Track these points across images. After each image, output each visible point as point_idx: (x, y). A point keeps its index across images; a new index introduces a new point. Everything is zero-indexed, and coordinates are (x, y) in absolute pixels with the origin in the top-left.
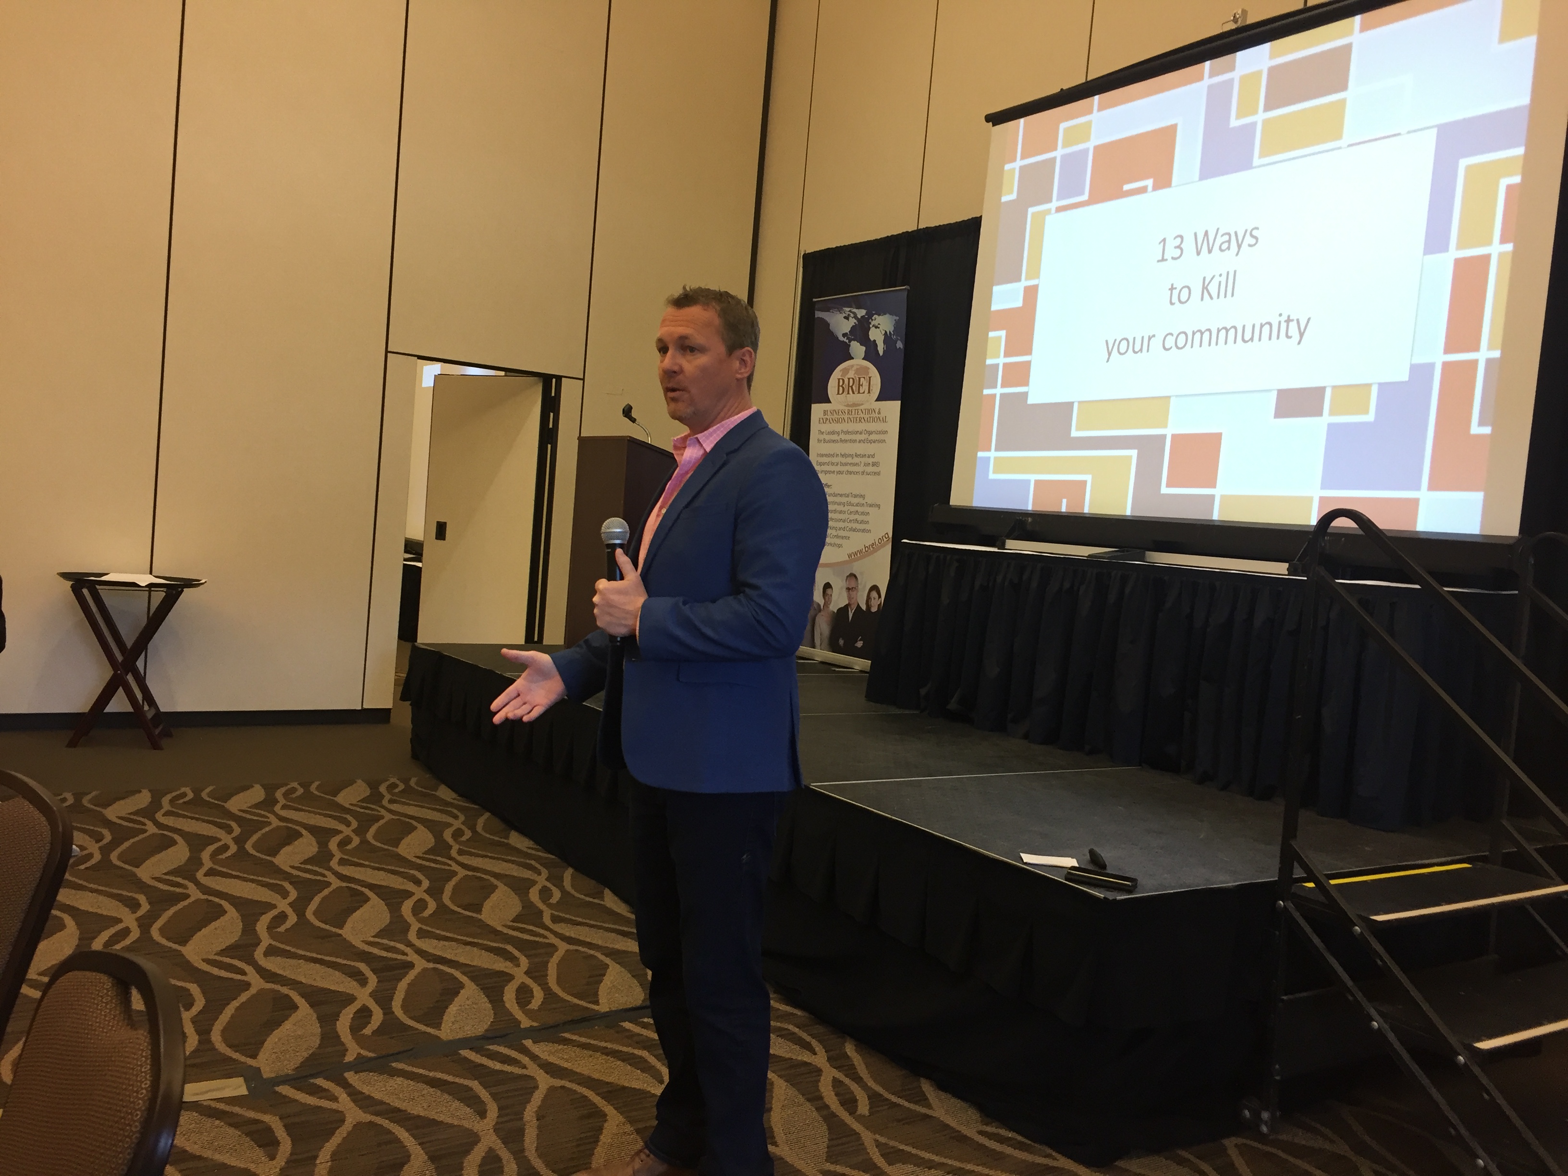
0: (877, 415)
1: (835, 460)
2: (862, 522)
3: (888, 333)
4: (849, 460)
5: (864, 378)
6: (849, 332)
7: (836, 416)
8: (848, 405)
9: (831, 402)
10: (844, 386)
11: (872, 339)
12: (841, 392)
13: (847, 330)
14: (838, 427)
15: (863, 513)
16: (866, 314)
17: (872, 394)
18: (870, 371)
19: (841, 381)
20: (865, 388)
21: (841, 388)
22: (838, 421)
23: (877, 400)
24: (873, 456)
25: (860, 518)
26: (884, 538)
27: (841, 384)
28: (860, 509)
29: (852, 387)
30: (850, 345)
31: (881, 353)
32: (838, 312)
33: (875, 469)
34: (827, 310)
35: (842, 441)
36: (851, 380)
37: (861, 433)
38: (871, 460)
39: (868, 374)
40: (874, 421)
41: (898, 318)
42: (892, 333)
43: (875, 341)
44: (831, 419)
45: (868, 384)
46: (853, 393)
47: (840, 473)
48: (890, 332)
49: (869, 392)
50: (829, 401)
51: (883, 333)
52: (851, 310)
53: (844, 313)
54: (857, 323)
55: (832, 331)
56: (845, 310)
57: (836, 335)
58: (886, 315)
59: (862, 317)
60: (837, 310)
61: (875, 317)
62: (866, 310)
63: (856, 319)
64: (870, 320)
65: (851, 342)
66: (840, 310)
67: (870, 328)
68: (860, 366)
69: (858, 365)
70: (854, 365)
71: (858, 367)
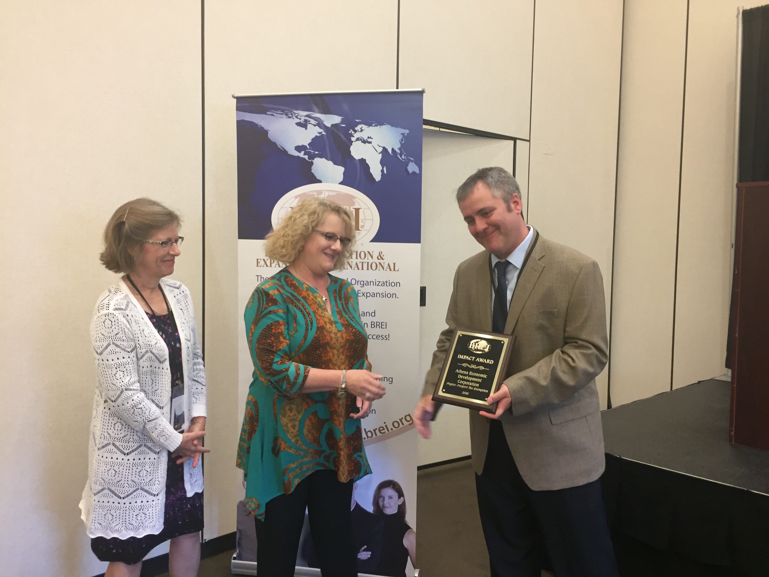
0: (378, 261)
6: (309, 145)
11: (357, 158)
13: (306, 141)
16: (342, 122)
17: (363, 232)
18: (357, 201)
23: (373, 241)
24: (373, 314)
26: (404, 420)
30: (312, 163)
31: (377, 177)
32: (284, 115)
33: (377, 331)
34: (263, 111)
38: (368, 320)
39: (353, 204)
40: (370, 267)
41: (407, 131)
42: (398, 151)
43: (363, 160)
48: (393, 149)
49: (357, 229)
51: (381, 149)
52: (309, 114)
53: (297, 117)
54: (324, 133)
55: (273, 141)
56: (298, 114)
57: (281, 147)
58: (384, 126)
59: (334, 126)
60: (282, 113)
61: (362, 127)
62: (340, 116)
63: (320, 128)
64: (351, 130)
65: (313, 160)
66: (287, 112)
67: (353, 142)
68: (336, 193)
69: (332, 191)
70: (323, 190)
71: (332, 194)
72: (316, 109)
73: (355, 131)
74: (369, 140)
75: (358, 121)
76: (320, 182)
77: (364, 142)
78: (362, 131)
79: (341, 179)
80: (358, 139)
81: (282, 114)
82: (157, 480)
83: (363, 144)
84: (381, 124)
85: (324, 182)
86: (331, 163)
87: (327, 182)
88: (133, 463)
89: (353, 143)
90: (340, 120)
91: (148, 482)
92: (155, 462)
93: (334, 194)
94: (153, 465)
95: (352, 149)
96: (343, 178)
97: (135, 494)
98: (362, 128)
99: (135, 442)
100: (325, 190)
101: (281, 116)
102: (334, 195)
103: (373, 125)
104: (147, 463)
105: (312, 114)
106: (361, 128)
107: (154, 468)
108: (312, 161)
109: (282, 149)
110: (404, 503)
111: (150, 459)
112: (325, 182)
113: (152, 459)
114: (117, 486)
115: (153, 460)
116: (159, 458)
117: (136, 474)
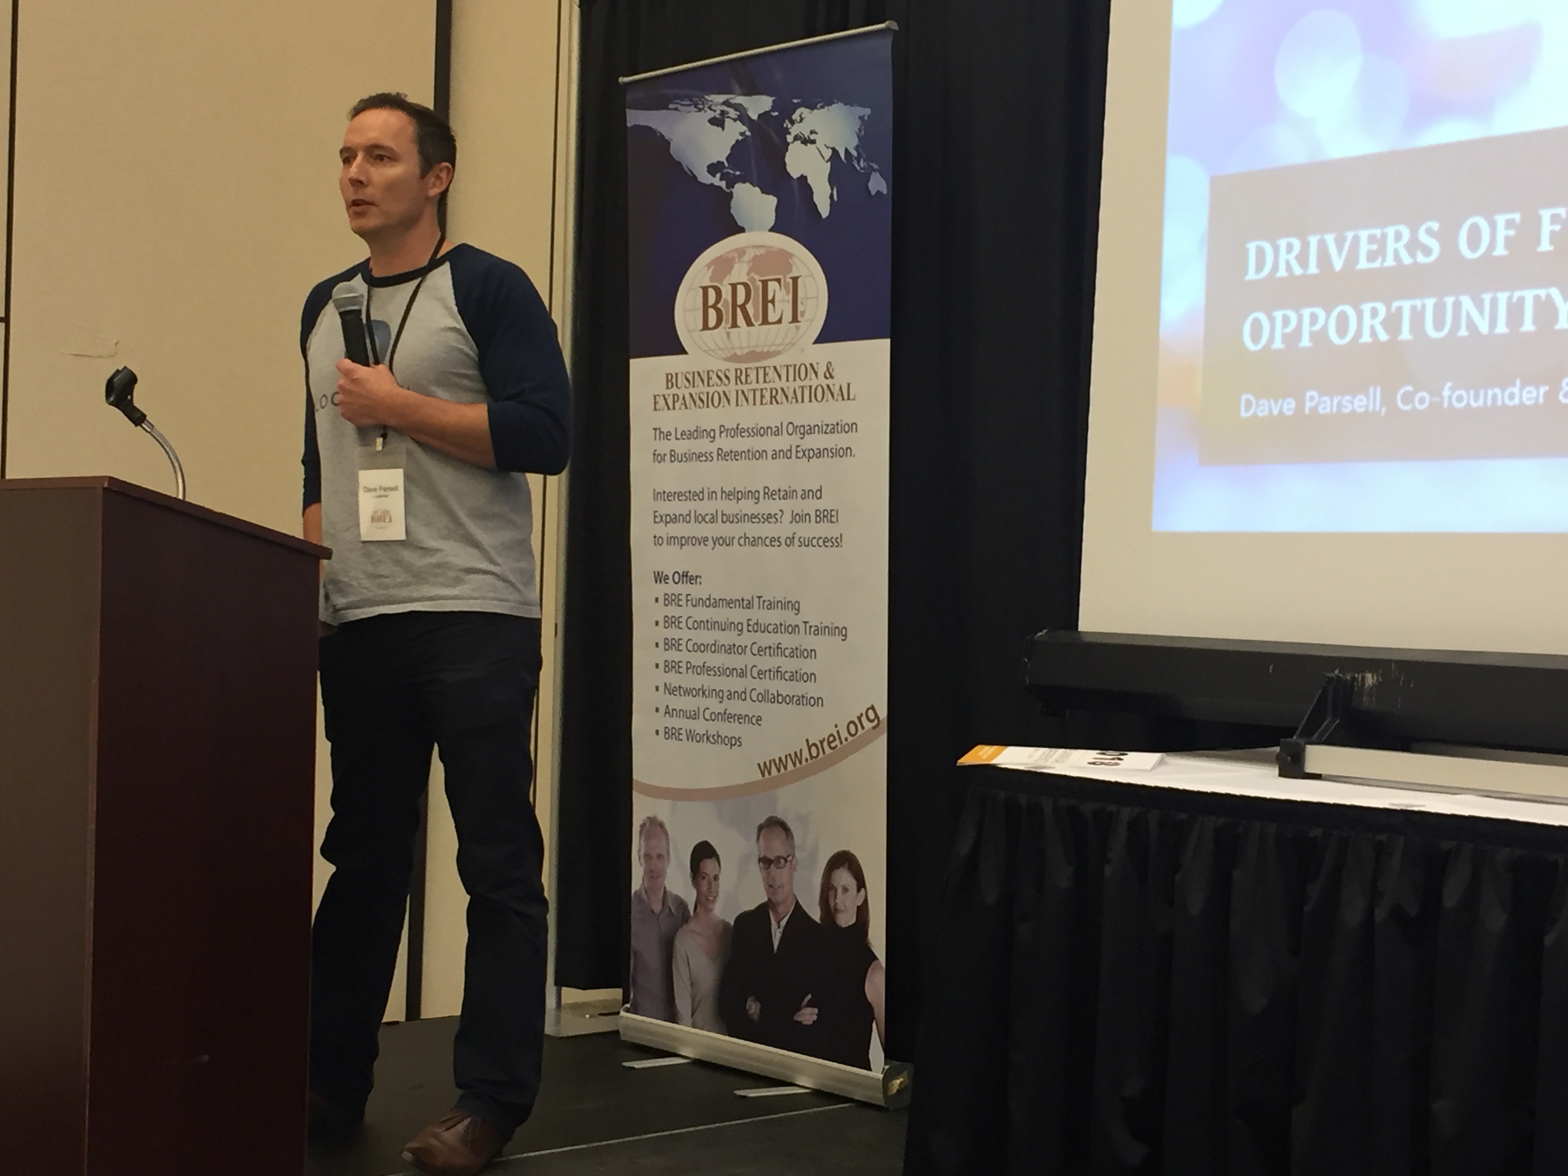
0: (824, 382)
1: (706, 507)
2: (795, 676)
3: (842, 156)
4: (747, 506)
5: (778, 281)
6: (727, 159)
7: (701, 388)
8: (734, 358)
9: (684, 352)
10: (719, 306)
11: (795, 174)
12: (712, 321)
13: (721, 154)
14: (710, 418)
15: (795, 653)
16: (773, 109)
17: (803, 323)
18: (795, 261)
19: (712, 294)
20: (782, 307)
21: (712, 313)
22: (707, 402)
23: (819, 340)
24: (818, 494)
25: (789, 665)
26: (864, 719)
27: (712, 300)
28: (788, 641)
29: (743, 307)
30: (730, 196)
31: (825, 210)
32: (692, 107)
33: (825, 530)
34: (661, 104)
35: (722, 455)
36: (741, 290)
37: (778, 432)
38: (810, 506)
39: (789, 268)
40: (813, 396)
41: (867, 111)
42: (855, 153)
43: (803, 179)
44: (687, 397)
45: (790, 297)
46: (749, 323)
47: (719, 541)
48: (847, 151)
49: (795, 319)
50: (678, 349)
51: (828, 153)
52: (728, 99)
53: (710, 108)
54: (748, 133)
55: (677, 159)
56: (711, 101)
57: (689, 170)
58: (834, 106)
59: (762, 116)
60: (689, 103)
61: (802, 113)
62: (772, 96)
63: (744, 124)
64: (787, 121)
65: (733, 187)
66: (697, 101)
67: (788, 144)
68: (765, 250)
72: (737, 88)
73: (792, 122)
74: (813, 137)
75: (795, 101)
76: (742, 230)
77: (806, 141)
78: (802, 120)
79: (771, 220)
80: (796, 138)
81: (689, 105)
83: (803, 145)
84: (829, 103)
85: (749, 231)
86: (757, 189)
87: (753, 229)
89: (790, 147)
90: (771, 104)
95: (788, 159)
96: (774, 218)
98: (803, 116)
101: (688, 108)
103: (818, 106)
105: (731, 98)
106: (800, 116)
108: (731, 191)
109: (689, 173)
110: (866, 901)
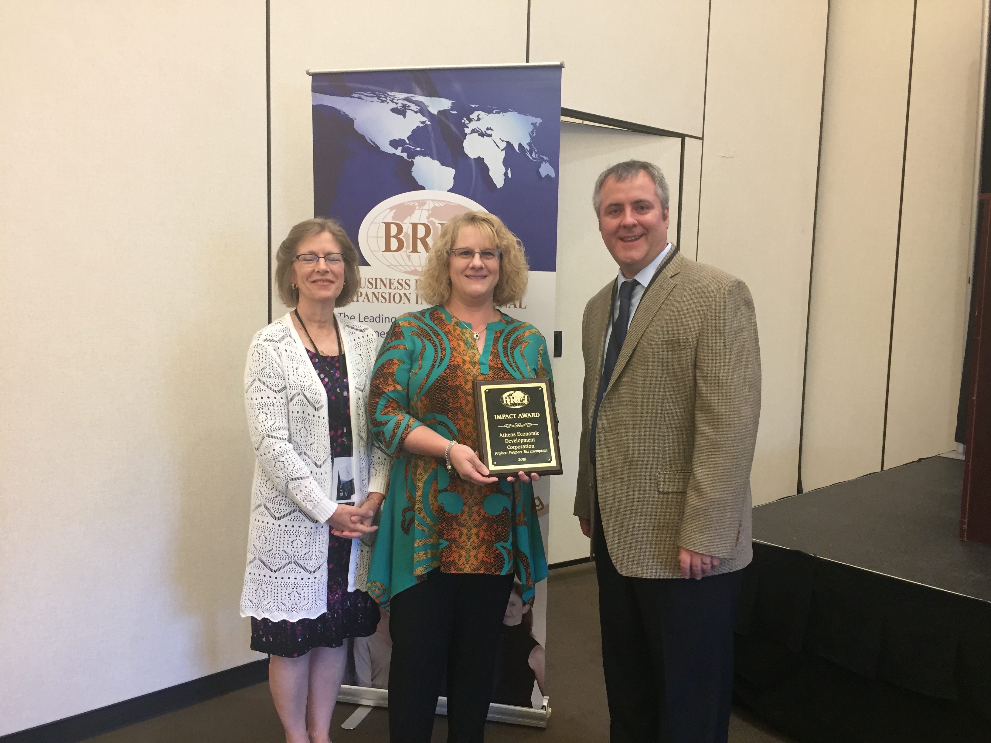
6: (409, 138)
7: (384, 290)
8: (414, 272)
9: (368, 265)
10: (400, 236)
11: (472, 156)
12: (394, 246)
13: (403, 135)
16: (452, 108)
19: (394, 228)
21: (394, 241)
27: (393, 232)
29: (423, 240)
30: (413, 164)
31: (499, 182)
36: (421, 228)
41: (538, 120)
42: (527, 148)
43: (480, 159)
44: (370, 295)
50: (362, 263)
52: (408, 97)
53: (392, 101)
54: (428, 122)
57: (372, 141)
58: (508, 114)
59: (442, 113)
61: (479, 115)
62: (451, 99)
63: (423, 115)
64: (465, 119)
65: (414, 158)
66: (379, 95)
67: (467, 134)
68: (445, 204)
69: (439, 201)
70: (427, 200)
71: (438, 206)
72: (417, 90)
73: (470, 120)
74: (489, 132)
75: (474, 106)
76: (423, 188)
77: (482, 134)
78: (478, 119)
79: (450, 185)
80: (473, 131)
82: (314, 553)
83: (480, 137)
84: (505, 110)
85: (428, 189)
86: (437, 162)
87: (431, 188)
88: (285, 530)
89: (467, 137)
90: (450, 105)
91: (303, 556)
92: (313, 532)
93: (441, 205)
94: (309, 535)
95: (466, 145)
96: (453, 183)
97: (287, 567)
99: (287, 505)
100: (429, 200)
101: (371, 99)
102: (441, 207)
103: (495, 112)
104: (303, 533)
105: (412, 97)
107: (310, 539)
108: (412, 160)
109: (372, 144)
110: (530, 611)
111: (305, 528)
112: (430, 189)
113: (308, 529)
114: (268, 556)
115: (310, 530)
116: (317, 528)
117: (288, 544)
